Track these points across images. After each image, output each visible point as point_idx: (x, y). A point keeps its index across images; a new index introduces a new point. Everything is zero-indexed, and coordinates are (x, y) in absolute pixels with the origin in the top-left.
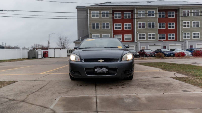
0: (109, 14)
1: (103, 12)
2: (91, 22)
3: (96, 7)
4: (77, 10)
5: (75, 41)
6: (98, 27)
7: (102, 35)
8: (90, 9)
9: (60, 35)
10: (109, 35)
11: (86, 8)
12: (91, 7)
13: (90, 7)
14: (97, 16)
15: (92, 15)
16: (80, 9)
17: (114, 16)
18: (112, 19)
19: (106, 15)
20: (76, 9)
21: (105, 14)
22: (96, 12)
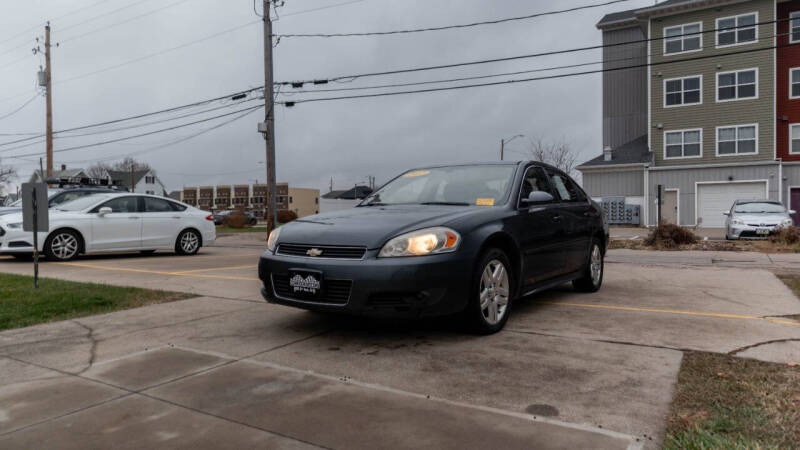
0: (757, 27)
1: (721, 23)
2: (657, 78)
3: (678, 8)
4: (604, 33)
5: (584, 165)
6: (692, 97)
7: (717, 131)
8: (653, 21)
9: (539, 143)
10: (757, 130)
11: (639, 18)
12: (662, 11)
13: (654, 13)
14: (694, 44)
15: (668, 44)
16: (616, 28)
17: (791, 31)
18: (775, 50)
19: (739, 32)
20: (599, 27)
21: (736, 30)
22: (685, 28)
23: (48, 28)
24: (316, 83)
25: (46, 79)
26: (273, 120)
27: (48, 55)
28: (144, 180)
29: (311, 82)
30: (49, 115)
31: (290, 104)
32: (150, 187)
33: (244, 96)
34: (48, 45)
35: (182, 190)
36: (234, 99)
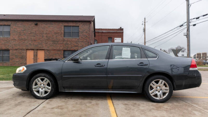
23: (145, 19)
24: (204, 16)
25: (144, 30)
26: (189, 31)
27: (145, 25)
28: (181, 51)
29: (202, 16)
30: (145, 38)
31: (194, 25)
32: (183, 53)
33: (183, 25)
34: (145, 22)
35: (196, 54)
36: (180, 27)
